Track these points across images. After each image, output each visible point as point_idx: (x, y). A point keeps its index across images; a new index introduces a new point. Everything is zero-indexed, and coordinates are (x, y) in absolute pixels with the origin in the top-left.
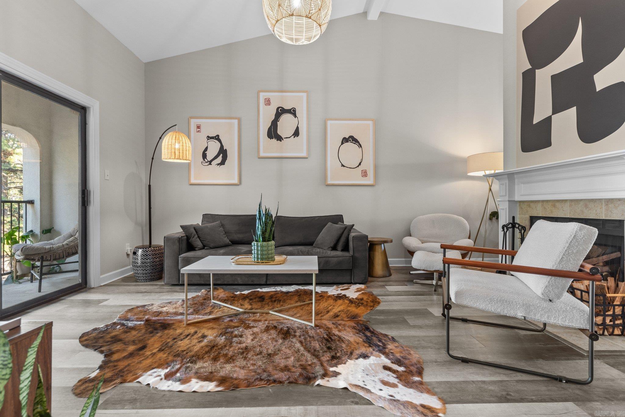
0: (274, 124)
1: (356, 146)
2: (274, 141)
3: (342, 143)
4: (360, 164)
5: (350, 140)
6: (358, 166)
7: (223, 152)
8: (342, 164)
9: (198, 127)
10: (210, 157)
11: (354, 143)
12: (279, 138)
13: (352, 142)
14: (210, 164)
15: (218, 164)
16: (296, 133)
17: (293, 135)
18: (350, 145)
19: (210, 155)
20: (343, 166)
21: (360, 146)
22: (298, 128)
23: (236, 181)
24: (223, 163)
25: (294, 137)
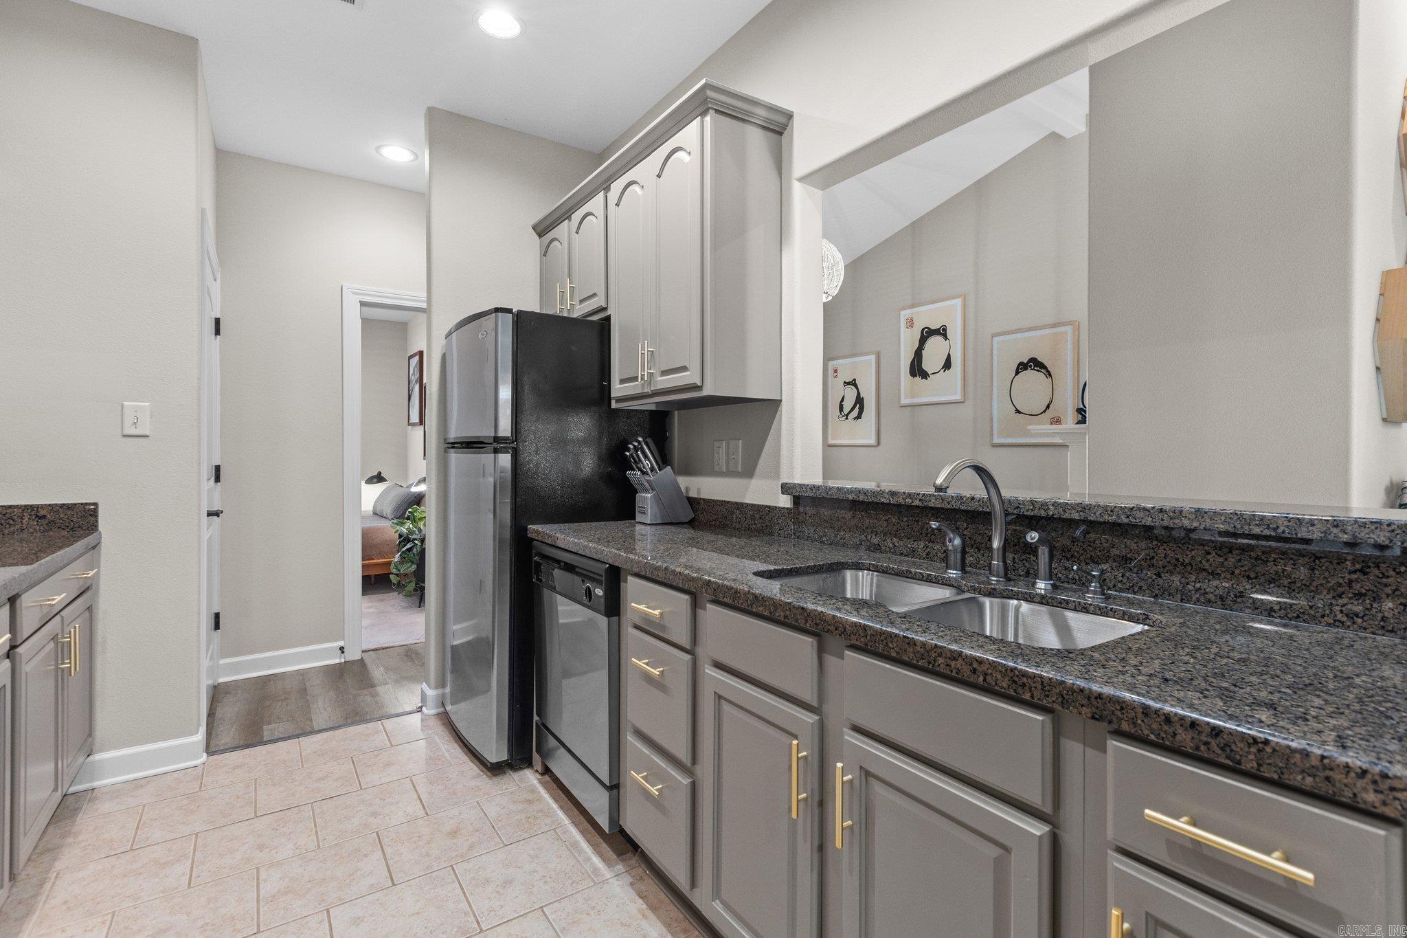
0: (918, 354)
1: (1040, 376)
2: (918, 379)
3: (1017, 373)
4: (1048, 407)
5: (1031, 366)
6: (1045, 411)
7: (859, 401)
8: (1017, 410)
9: (836, 371)
10: (846, 410)
11: (1038, 371)
12: (925, 375)
13: (1034, 369)
14: (847, 418)
15: (855, 418)
16: (947, 365)
17: (943, 368)
18: (1031, 375)
19: (847, 407)
20: (1018, 412)
21: (1049, 374)
22: (949, 355)
23: (872, 441)
24: (859, 417)
25: (944, 371)
